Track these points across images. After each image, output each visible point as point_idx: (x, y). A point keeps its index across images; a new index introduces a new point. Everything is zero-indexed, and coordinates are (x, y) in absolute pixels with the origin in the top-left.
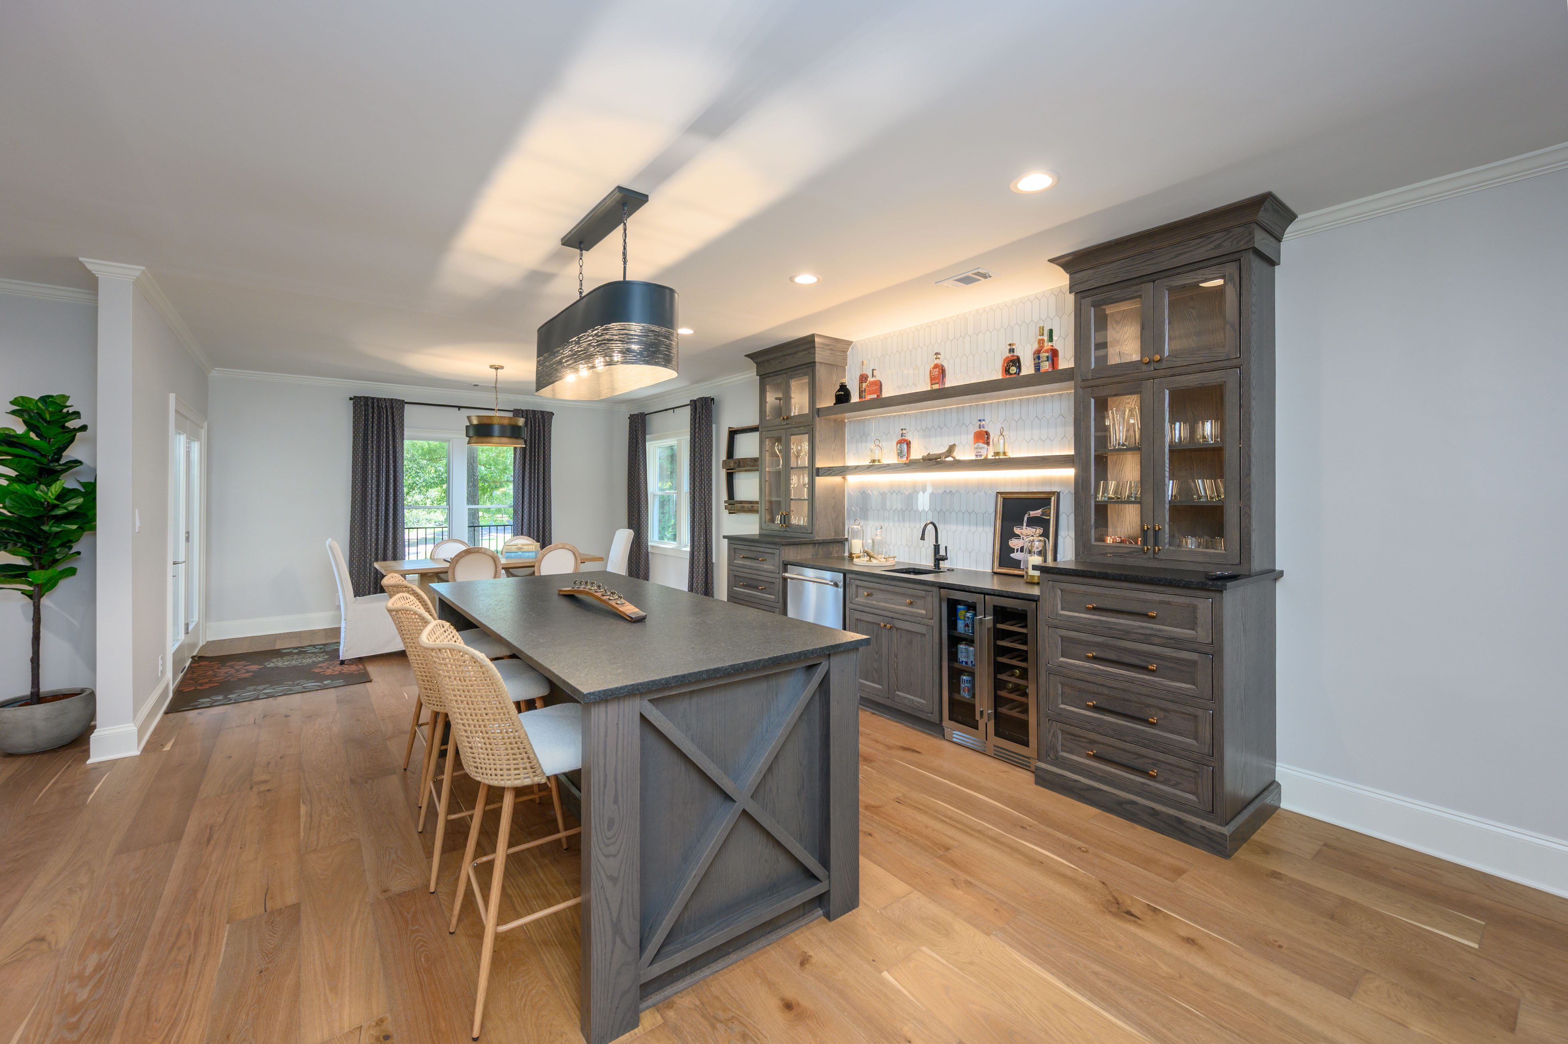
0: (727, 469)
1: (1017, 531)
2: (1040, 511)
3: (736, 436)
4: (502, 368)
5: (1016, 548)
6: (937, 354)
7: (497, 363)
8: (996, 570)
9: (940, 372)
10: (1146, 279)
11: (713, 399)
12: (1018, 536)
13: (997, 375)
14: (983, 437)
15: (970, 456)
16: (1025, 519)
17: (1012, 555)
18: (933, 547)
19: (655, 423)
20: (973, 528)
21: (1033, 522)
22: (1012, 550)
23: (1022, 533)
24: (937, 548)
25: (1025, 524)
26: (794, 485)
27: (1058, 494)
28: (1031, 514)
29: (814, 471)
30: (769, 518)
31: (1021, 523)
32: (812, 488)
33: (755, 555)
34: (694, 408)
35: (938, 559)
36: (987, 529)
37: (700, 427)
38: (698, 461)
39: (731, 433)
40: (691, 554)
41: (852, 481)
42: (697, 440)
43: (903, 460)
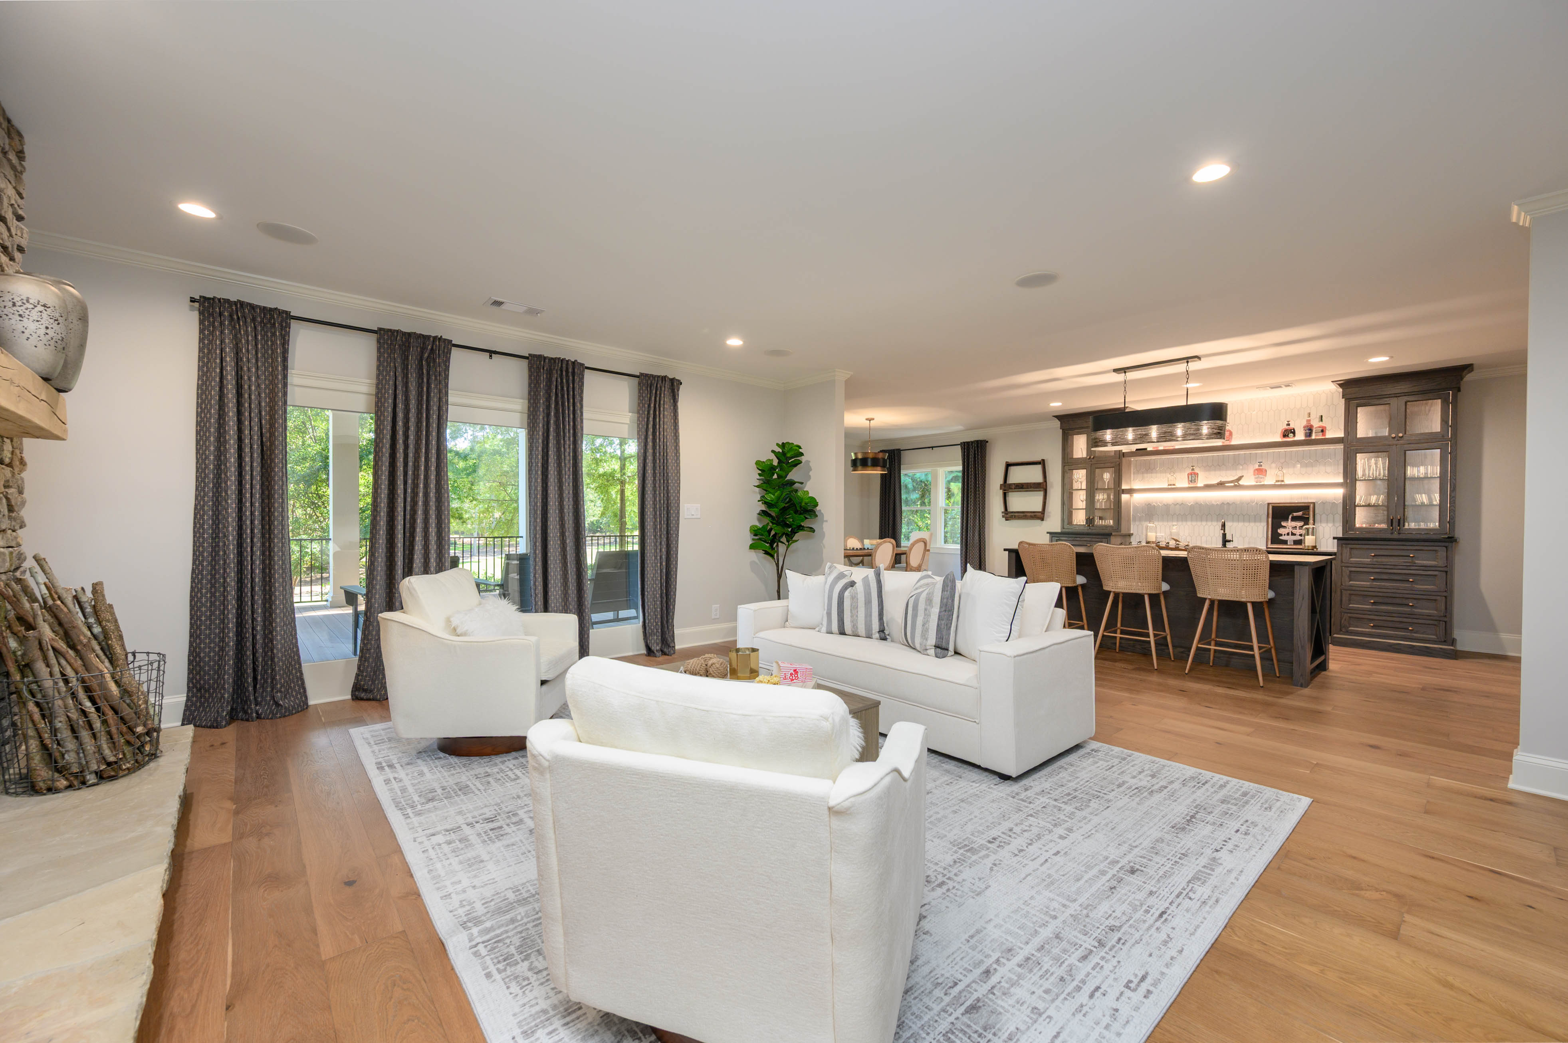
0: (1004, 490)
1: (1284, 523)
2: (1301, 512)
3: (1010, 467)
4: (873, 419)
5: (1283, 533)
7: (870, 417)
8: (1270, 545)
10: (1393, 395)
12: (1284, 527)
13: (1276, 438)
14: (1259, 472)
15: (1252, 482)
16: (1290, 517)
17: (1280, 538)
18: (1221, 535)
19: (906, 457)
20: (1246, 524)
21: (1296, 518)
22: (1281, 535)
23: (1287, 525)
24: (1224, 535)
25: (1289, 520)
26: (1098, 500)
27: (1314, 503)
28: (1295, 514)
29: (1121, 491)
30: (1070, 522)
31: (1287, 519)
32: (1118, 501)
33: (1081, 543)
34: (968, 447)
35: (1225, 541)
36: (1258, 524)
37: (975, 461)
38: (973, 484)
39: (1008, 465)
40: (961, 550)
41: (1137, 498)
42: (971, 470)
43: (1192, 485)
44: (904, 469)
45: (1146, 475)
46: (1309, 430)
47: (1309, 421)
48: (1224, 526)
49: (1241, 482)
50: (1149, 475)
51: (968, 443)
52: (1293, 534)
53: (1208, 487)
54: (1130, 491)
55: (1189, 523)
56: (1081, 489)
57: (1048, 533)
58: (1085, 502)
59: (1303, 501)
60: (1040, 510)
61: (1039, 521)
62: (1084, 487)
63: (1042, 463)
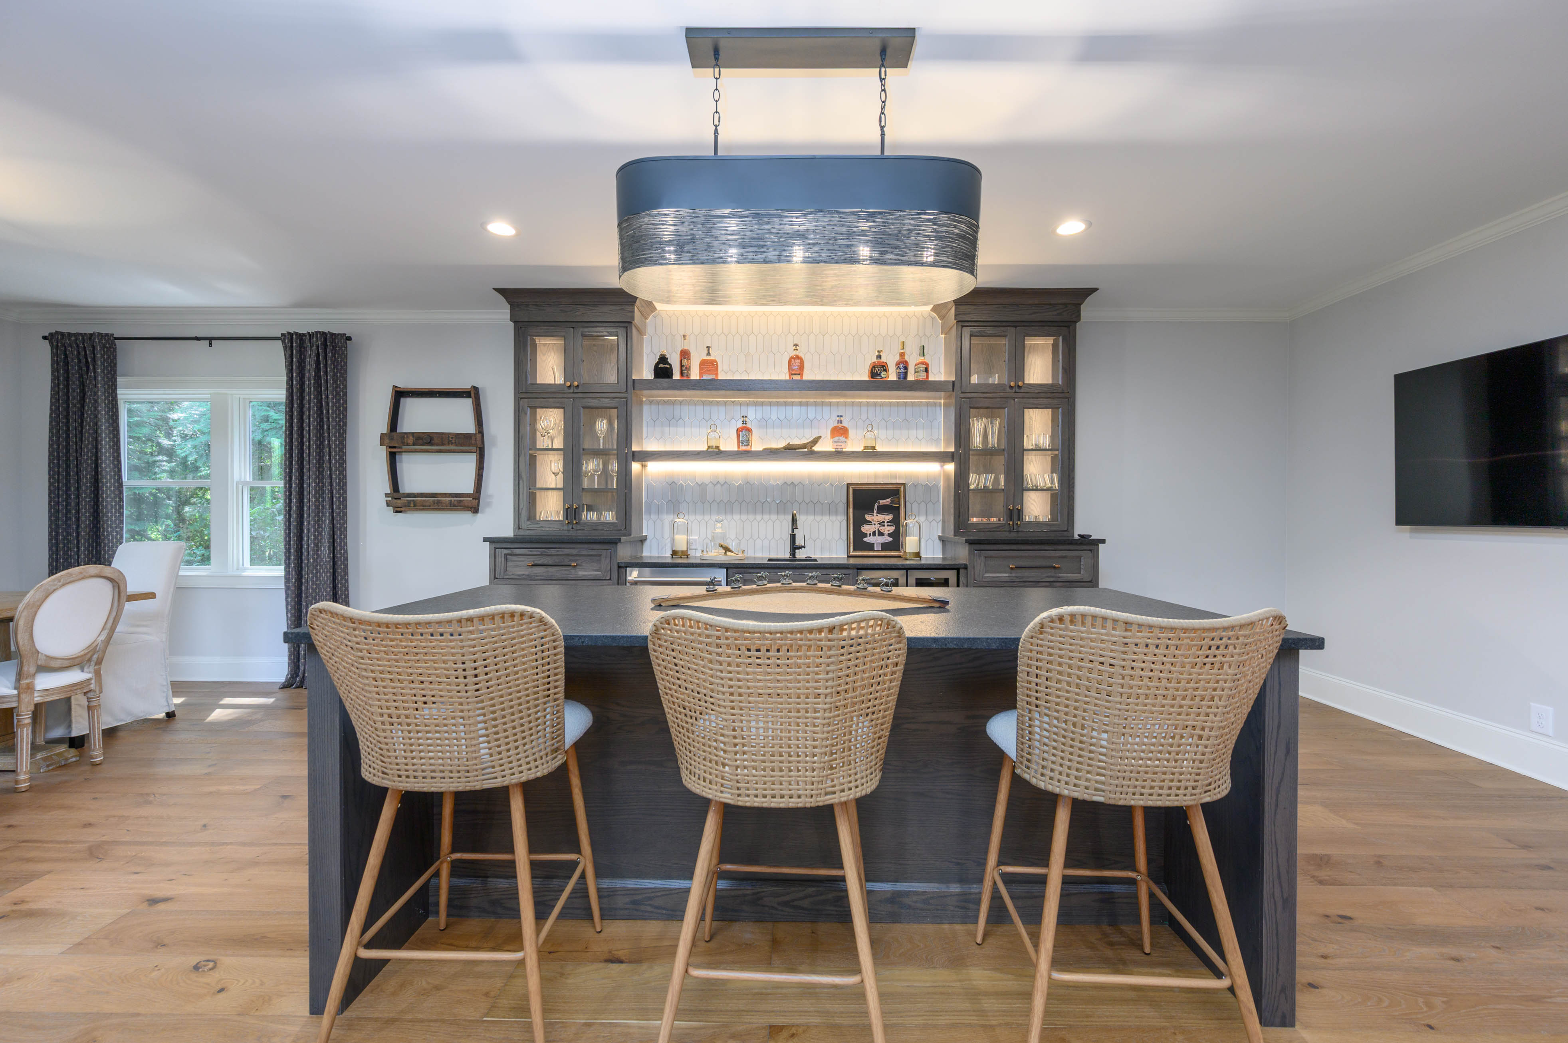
0: (390, 447)
1: (868, 517)
2: (889, 500)
3: (402, 400)
5: (868, 533)
6: (796, 345)
8: (852, 553)
9: (796, 364)
10: (1010, 324)
11: (349, 339)
12: (869, 523)
13: (865, 377)
14: (840, 431)
15: (830, 449)
16: (876, 507)
17: (865, 539)
18: (790, 538)
20: (818, 518)
21: (882, 510)
22: (865, 535)
23: (873, 520)
24: (793, 537)
25: (875, 512)
26: (586, 473)
27: (904, 485)
28: (882, 502)
29: (630, 455)
30: (532, 515)
31: (871, 511)
32: (625, 475)
33: (556, 560)
34: (301, 345)
35: (794, 547)
36: (833, 518)
37: (318, 377)
38: (314, 432)
39: (399, 395)
40: (287, 580)
41: (655, 468)
42: (310, 397)
43: (743, 448)
44: (127, 387)
45: (666, 429)
46: (903, 366)
47: (902, 355)
48: (794, 521)
49: (816, 448)
50: (673, 430)
51: (300, 336)
52: (881, 534)
53: (771, 454)
54: (644, 457)
55: (737, 517)
56: (552, 449)
57: (485, 540)
58: (561, 475)
59: (890, 481)
60: (470, 489)
61: (467, 516)
62: (558, 443)
63: (473, 394)
